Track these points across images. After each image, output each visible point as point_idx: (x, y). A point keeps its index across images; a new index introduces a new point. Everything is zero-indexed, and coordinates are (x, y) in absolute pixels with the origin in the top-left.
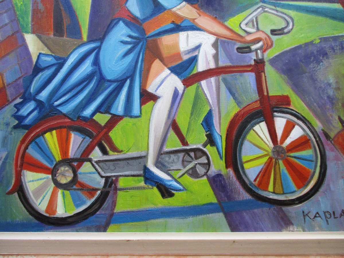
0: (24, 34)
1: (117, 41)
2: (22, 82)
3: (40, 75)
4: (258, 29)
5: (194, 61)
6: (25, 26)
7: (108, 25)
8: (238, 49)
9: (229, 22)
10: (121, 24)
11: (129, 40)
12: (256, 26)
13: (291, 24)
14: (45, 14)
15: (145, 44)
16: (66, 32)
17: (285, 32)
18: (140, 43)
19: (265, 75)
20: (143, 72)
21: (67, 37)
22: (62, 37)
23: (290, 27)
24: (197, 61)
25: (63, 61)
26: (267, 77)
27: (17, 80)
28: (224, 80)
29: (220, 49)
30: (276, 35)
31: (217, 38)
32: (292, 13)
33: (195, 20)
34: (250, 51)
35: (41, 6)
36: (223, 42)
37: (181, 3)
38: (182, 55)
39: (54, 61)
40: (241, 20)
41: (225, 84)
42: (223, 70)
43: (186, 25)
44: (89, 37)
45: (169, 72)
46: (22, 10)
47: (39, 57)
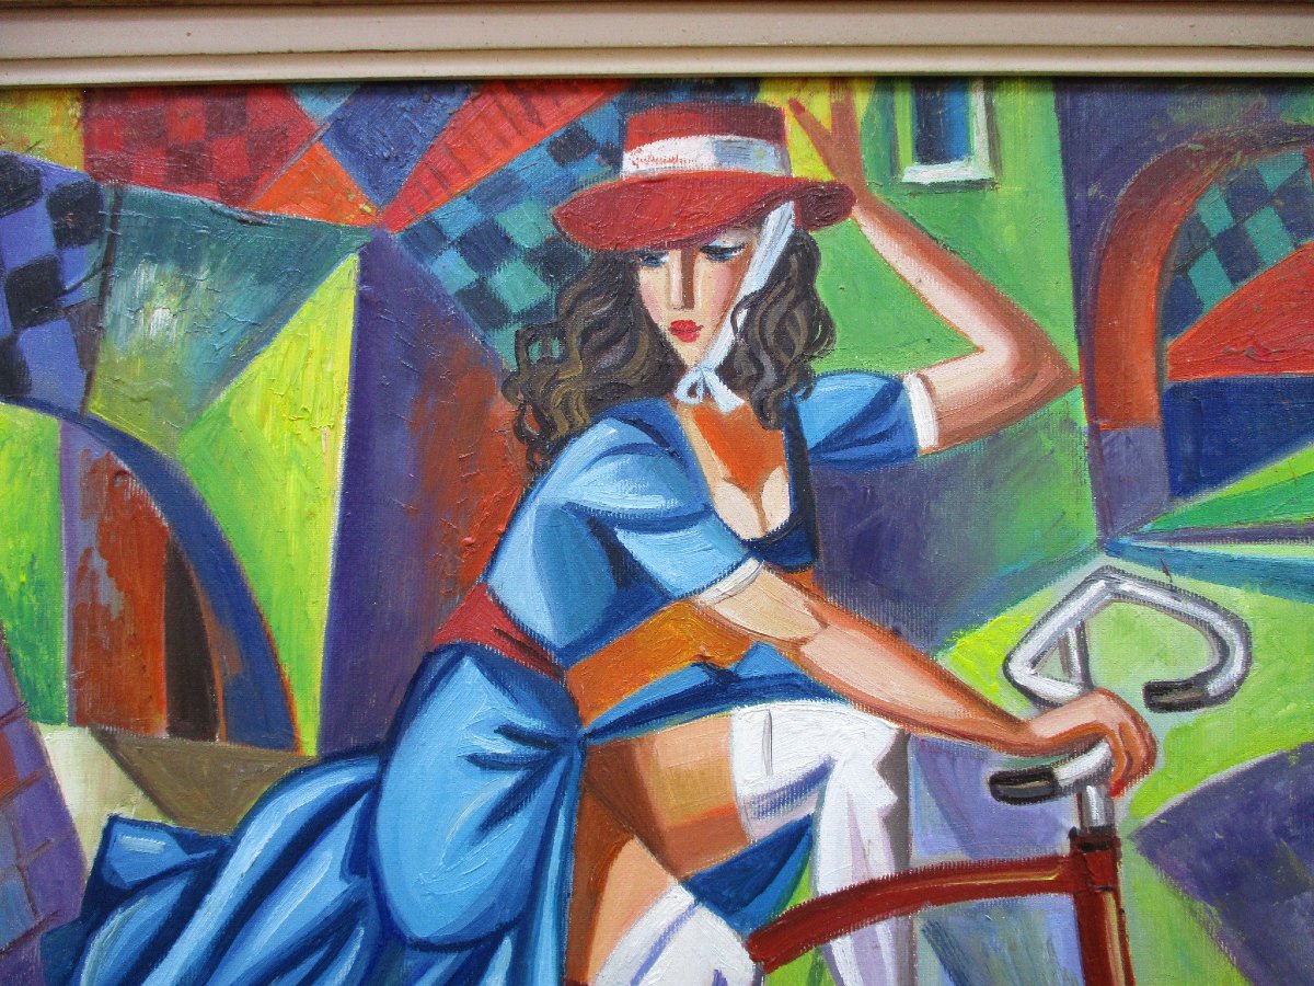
0: (42, 727)
1: (453, 758)
2: (37, 952)
3: (116, 919)
4: (1088, 686)
5: (801, 847)
6: (41, 686)
7: (410, 678)
8: (995, 781)
9: (954, 651)
10: (469, 672)
11: (504, 747)
12: (1077, 667)
13: (1238, 655)
14: (130, 629)
15: (576, 767)
16: (226, 714)
17: (1212, 694)
18: (555, 762)
19: (1118, 903)
20: (570, 900)
21: (229, 738)
22: (205, 739)
23: (1236, 669)
24: (811, 844)
25: (214, 852)
26: (1128, 914)
27: (16, 944)
28: (936, 933)
29: (916, 783)
30: (1169, 708)
31: (901, 732)
32: (1243, 600)
33: (804, 649)
34: (1053, 791)
35: (109, 594)
36: (929, 752)
37: (739, 564)
38: (743, 819)
39: (178, 856)
40: (1010, 642)
41: (936, 950)
42: (932, 884)
43: (759, 673)
44: (327, 735)
45: (687, 898)
46: (26, 612)
47: (107, 834)
